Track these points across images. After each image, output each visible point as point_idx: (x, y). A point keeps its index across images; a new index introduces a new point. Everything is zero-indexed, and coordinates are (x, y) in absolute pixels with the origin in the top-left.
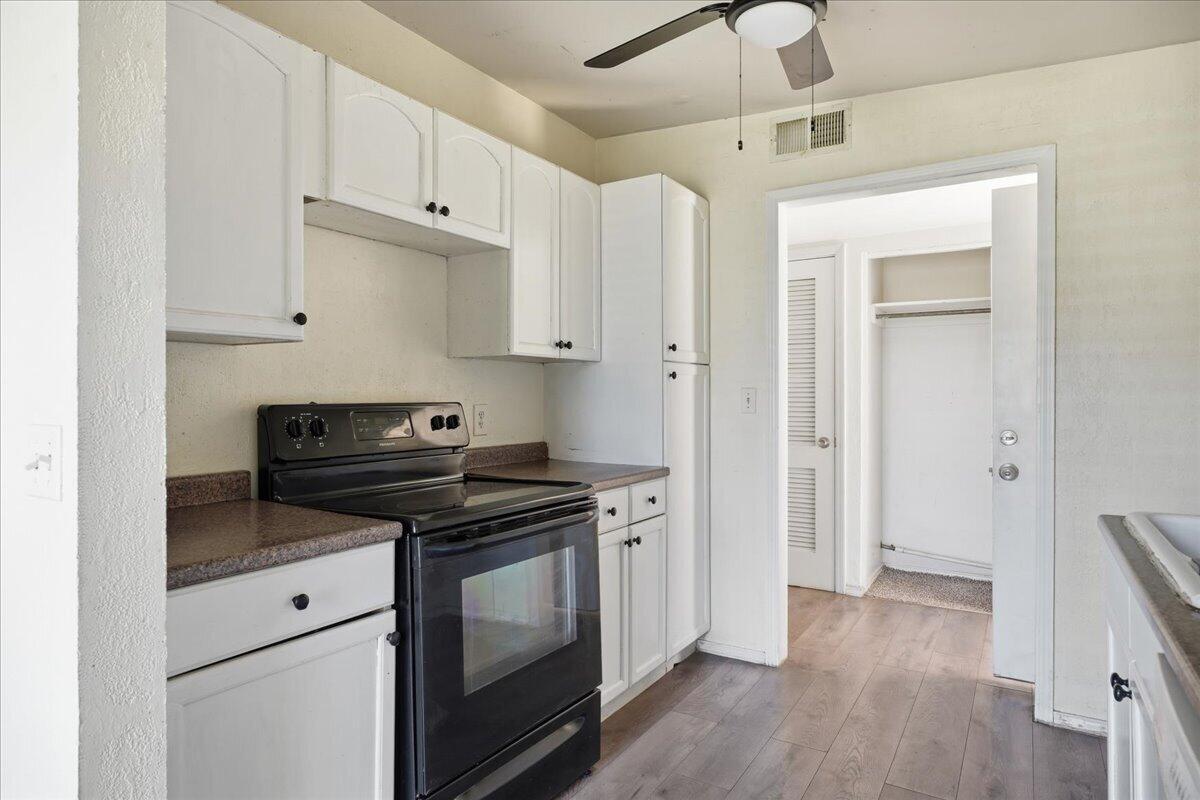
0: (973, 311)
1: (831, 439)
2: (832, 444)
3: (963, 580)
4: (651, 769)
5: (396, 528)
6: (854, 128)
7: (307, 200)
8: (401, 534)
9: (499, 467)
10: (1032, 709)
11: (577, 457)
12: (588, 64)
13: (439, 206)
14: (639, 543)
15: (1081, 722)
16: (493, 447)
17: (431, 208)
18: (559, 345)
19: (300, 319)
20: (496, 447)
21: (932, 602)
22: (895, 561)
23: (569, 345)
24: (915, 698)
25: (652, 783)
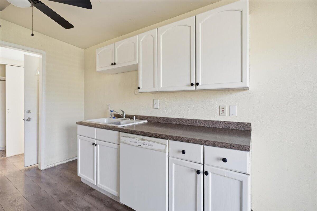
10: (38, 169)
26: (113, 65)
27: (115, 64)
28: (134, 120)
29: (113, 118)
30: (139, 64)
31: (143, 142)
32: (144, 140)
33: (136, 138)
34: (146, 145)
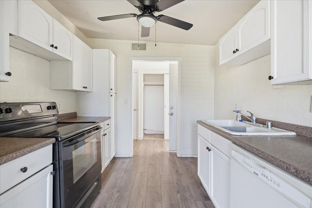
0: (160, 85)
1: (136, 109)
2: (136, 110)
3: (158, 134)
4: (114, 187)
5: (53, 140)
6: (148, 47)
7: (10, 35)
8: (55, 141)
9: (64, 119)
10: (176, 155)
11: (85, 115)
12: (98, 18)
13: (55, 46)
14: (106, 135)
15: (184, 156)
16: (63, 114)
17: (52, 46)
18: (84, 87)
19: (9, 74)
20: (64, 114)
21: (154, 139)
22: (146, 132)
23: (86, 88)
24: (158, 157)
25: (115, 190)
26: (235, 52)
27: (237, 50)
28: (268, 127)
29: (240, 121)
30: (271, 40)
31: (262, 170)
32: (265, 168)
33: (251, 159)
34: (267, 177)
